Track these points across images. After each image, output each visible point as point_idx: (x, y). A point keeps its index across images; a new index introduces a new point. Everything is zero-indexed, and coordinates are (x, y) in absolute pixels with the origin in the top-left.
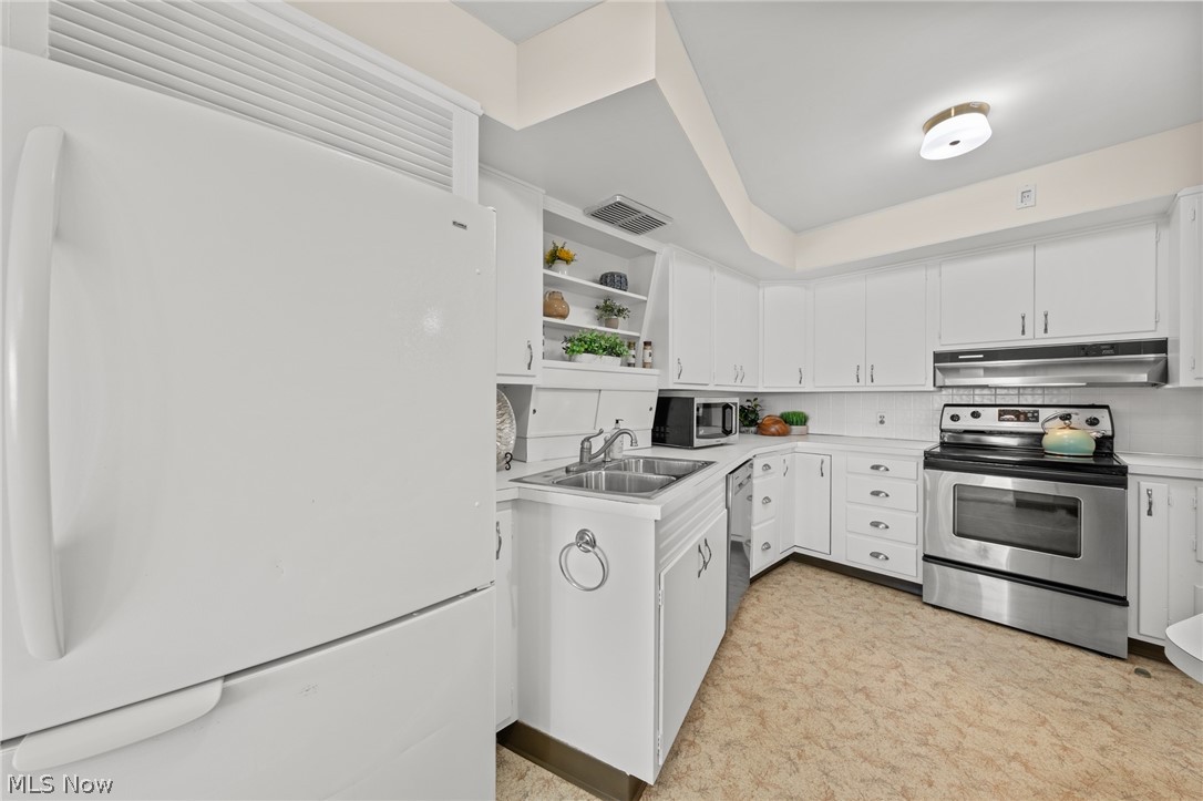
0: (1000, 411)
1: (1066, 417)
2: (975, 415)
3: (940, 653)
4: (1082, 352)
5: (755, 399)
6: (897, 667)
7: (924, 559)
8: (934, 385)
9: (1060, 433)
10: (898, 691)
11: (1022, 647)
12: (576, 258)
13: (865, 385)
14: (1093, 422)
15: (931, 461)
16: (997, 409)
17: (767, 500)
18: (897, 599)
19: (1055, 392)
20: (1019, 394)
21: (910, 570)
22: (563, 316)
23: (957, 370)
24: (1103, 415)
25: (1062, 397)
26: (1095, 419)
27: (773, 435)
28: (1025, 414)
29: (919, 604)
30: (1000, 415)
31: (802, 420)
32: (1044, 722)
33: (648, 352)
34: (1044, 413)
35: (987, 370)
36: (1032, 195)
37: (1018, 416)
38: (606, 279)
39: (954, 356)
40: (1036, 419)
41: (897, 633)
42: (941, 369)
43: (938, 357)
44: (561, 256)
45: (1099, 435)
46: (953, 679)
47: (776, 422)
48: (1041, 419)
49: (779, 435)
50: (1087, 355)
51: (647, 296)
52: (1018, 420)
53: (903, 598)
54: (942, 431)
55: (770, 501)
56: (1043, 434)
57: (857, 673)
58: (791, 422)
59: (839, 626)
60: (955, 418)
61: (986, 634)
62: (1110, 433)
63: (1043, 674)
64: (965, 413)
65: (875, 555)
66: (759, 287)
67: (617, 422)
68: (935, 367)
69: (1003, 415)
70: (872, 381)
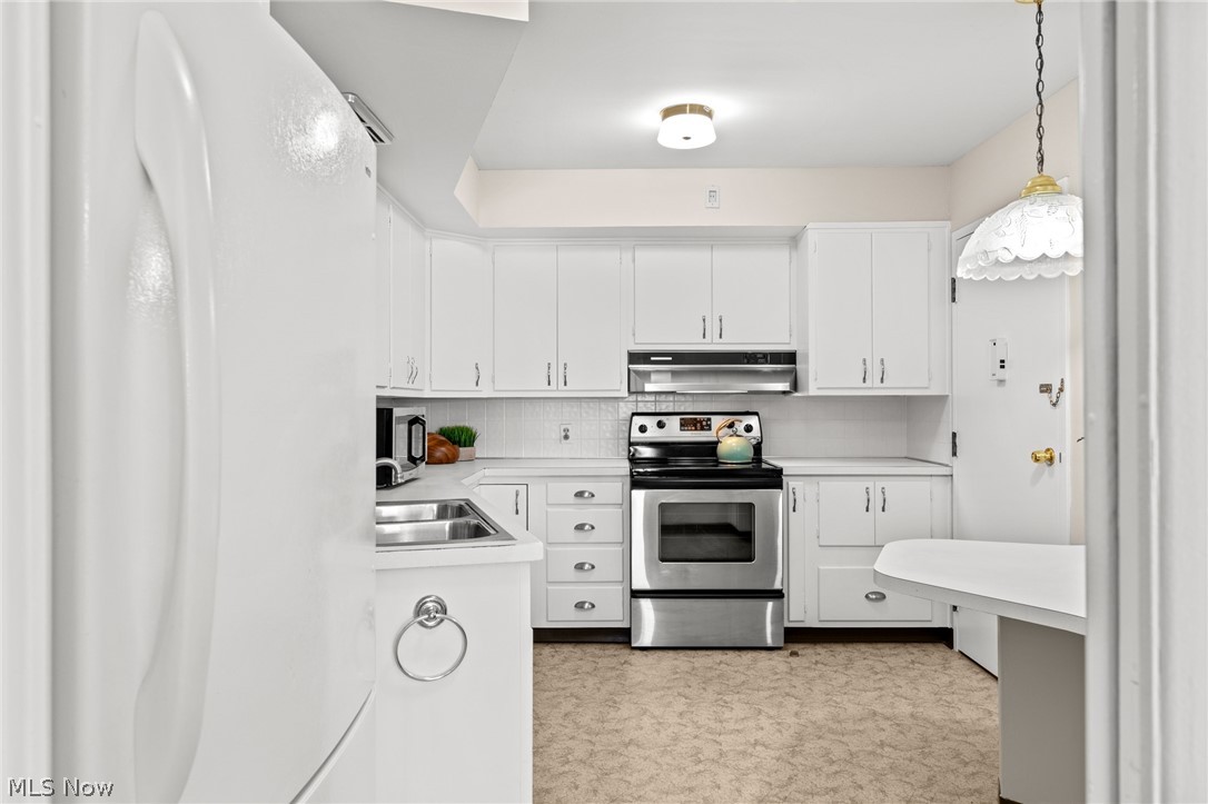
0: (681, 419)
1: (731, 425)
2: (661, 425)
3: (669, 688)
4: (745, 360)
6: (645, 713)
7: (630, 597)
8: (628, 390)
9: (729, 441)
10: (658, 731)
11: (721, 662)
13: (556, 390)
14: (749, 429)
16: (679, 417)
18: (607, 652)
24: (753, 421)
26: (750, 425)
28: (701, 422)
29: (627, 651)
30: (682, 425)
31: (470, 438)
32: (760, 712)
34: (717, 421)
36: (717, 193)
37: (696, 425)
39: (646, 358)
40: (710, 428)
41: (627, 683)
42: (634, 372)
43: (633, 358)
45: (754, 441)
46: (689, 705)
47: (442, 441)
48: (714, 427)
52: (696, 429)
53: (611, 650)
54: (630, 444)
56: (717, 443)
57: (617, 731)
58: (459, 441)
59: (572, 695)
60: (642, 429)
61: (692, 660)
62: (760, 439)
63: (743, 678)
64: (650, 422)
65: (580, 606)
68: (629, 369)
69: (684, 425)
70: (565, 384)
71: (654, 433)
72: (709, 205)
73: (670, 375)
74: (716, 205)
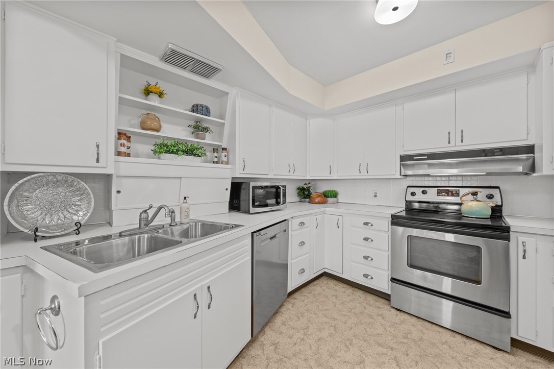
0: (438, 190)
1: (475, 194)
2: (424, 192)
3: (392, 349)
4: (483, 154)
5: (309, 183)
7: (391, 281)
8: (400, 175)
9: (470, 204)
12: (165, 92)
13: (364, 175)
14: (490, 197)
15: (396, 220)
16: (437, 188)
17: (302, 243)
19: (469, 178)
20: (449, 180)
21: (384, 285)
22: (158, 130)
23: (413, 165)
24: (496, 192)
25: (473, 182)
26: (492, 195)
27: (317, 203)
28: (452, 192)
29: (388, 307)
30: (438, 193)
31: (335, 195)
33: (224, 154)
34: (462, 192)
35: (429, 165)
36: (452, 54)
37: (448, 193)
38: (196, 108)
39: (411, 157)
40: (458, 195)
42: (404, 165)
43: (403, 158)
44: (154, 90)
45: (494, 205)
47: (319, 196)
48: (461, 195)
49: (320, 203)
50: (486, 156)
51: (225, 120)
52: (448, 195)
54: (406, 201)
55: (304, 244)
56: (462, 204)
58: (328, 196)
60: (413, 194)
62: (500, 204)
64: (418, 191)
65: (366, 276)
66: (307, 119)
67: (185, 198)
68: (400, 164)
69: (439, 193)
70: (367, 173)
71: (420, 197)
72: (447, 62)
73: (427, 166)
74: (450, 61)
